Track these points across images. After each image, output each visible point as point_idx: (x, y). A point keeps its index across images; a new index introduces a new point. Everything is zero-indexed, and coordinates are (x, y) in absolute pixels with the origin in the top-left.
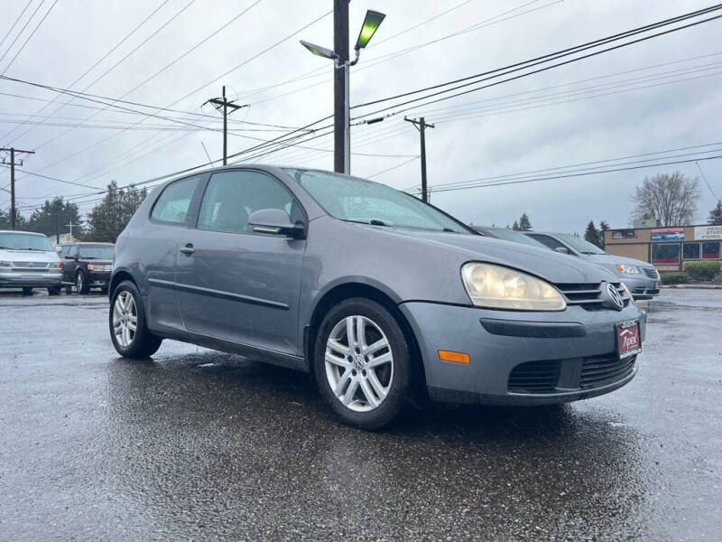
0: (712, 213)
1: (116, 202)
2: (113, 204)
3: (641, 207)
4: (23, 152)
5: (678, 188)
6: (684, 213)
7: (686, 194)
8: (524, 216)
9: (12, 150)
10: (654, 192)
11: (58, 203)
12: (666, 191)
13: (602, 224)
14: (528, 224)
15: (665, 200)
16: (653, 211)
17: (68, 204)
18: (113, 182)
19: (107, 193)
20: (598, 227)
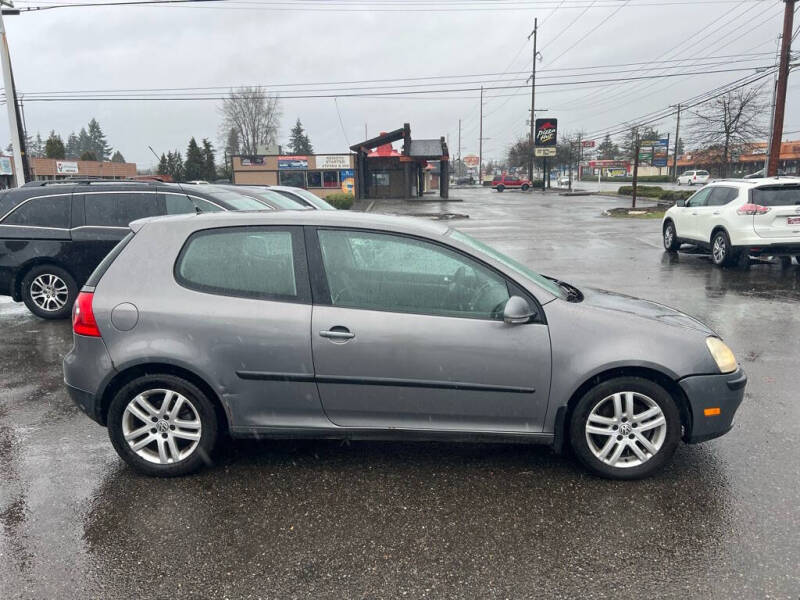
0: (293, 131)
3: (229, 120)
5: (261, 103)
6: (269, 130)
7: (269, 109)
8: (94, 121)
10: (240, 105)
12: (251, 105)
13: (205, 142)
14: (99, 132)
15: (251, 113)
16: (240, 126)
20: (200, 145)
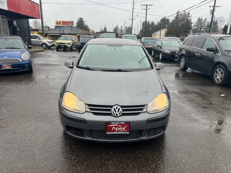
1: (178, 18)
2: (178, 19)
4: (149, 5)
9: (147, 5)
11: (164, 19)
17: (167, 19)
18: (178, 11)
19: (176, 15)
